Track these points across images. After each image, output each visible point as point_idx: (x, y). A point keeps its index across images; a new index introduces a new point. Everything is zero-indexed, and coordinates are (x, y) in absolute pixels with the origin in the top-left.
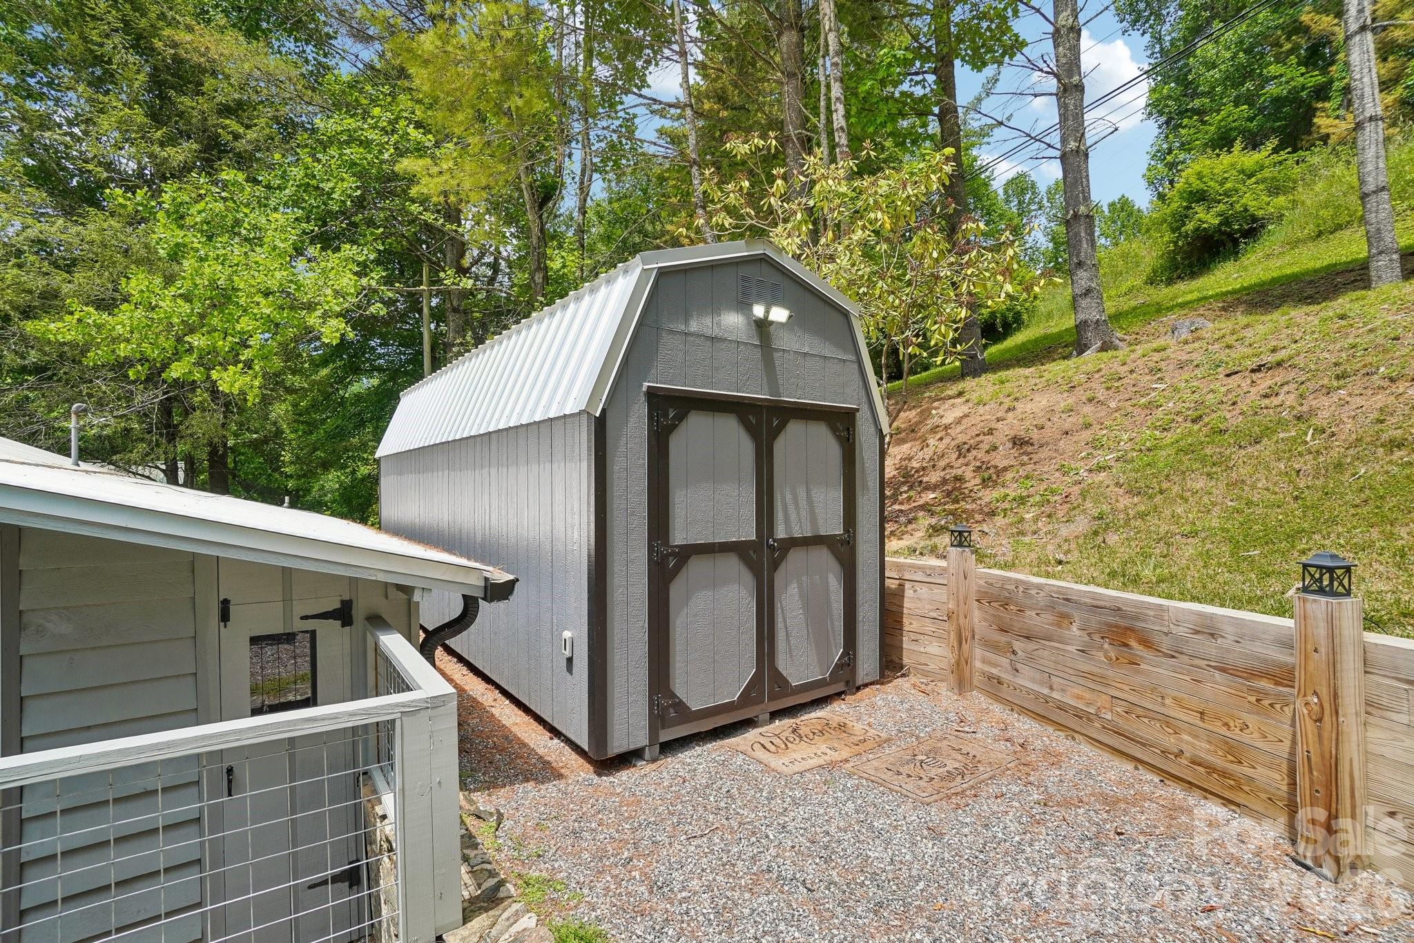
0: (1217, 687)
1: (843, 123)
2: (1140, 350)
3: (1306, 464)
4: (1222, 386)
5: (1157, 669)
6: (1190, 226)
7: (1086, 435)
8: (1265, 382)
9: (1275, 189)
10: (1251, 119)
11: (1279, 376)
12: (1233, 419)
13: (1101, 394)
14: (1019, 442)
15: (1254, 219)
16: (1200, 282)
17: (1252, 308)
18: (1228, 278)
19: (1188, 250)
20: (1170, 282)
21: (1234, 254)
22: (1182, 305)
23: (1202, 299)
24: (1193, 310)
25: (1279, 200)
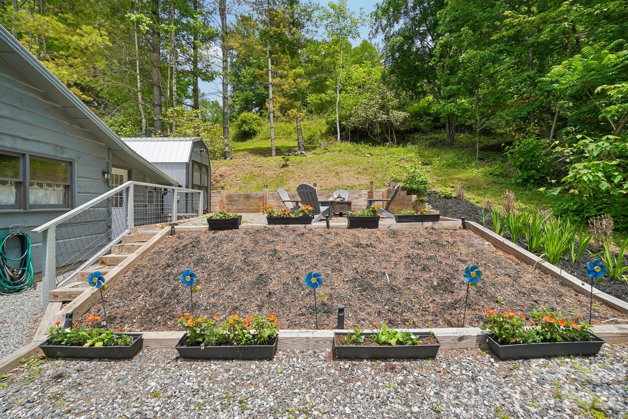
0: (257, 200)
1: (176, 90)
2: (240, 160)
3: (264, 180)
4: (254, 169)
5: (252, 200)
6: (242, 129)
7: (234, 175)
8: (260, 169)
9: (259, 125)
10: (253, 97)
11: (261, 168)
12: (256, 174)
13: (235, 168)
14: (221, 175)
15: (255, 131)
16: (244, 143)
17: (256, 154)
18: (250, 144)
19: (242, 134)
20: (237, 141)
21: (251, 138)
22: (243, 150)
23: (246, 150)
24: (245, 152)
25: (259, 128)
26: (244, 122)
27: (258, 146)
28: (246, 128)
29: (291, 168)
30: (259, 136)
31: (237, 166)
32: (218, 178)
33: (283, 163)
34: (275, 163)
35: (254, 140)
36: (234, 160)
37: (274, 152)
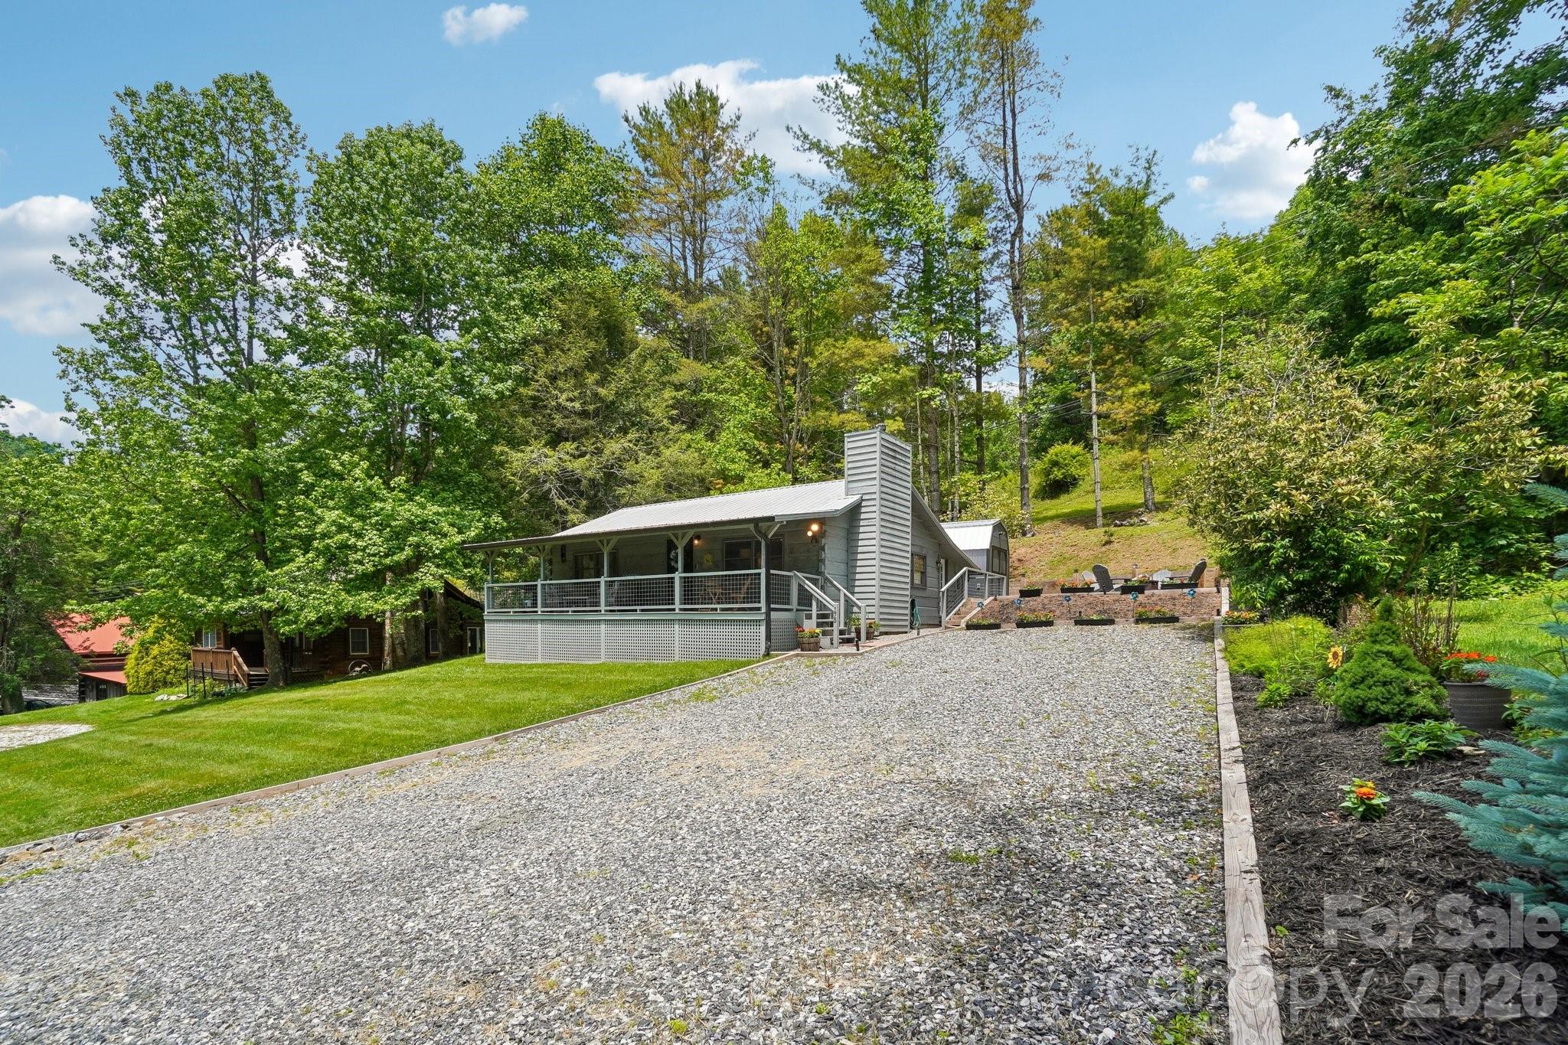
2: (1048, 537)
4: (1066, 549)
6: (1052, 476)
7: (1037, 559)
8: (1073, 549)
9: (1082, 465)
13: (1038, 548)
14: (1020, 559)
15: (1075, 479)
16: (1055, 502)
17: (1072, 524)
18: (1067, 504)
19: (1050, 485)
20: (1043, 499)
21: (1067, 491)
22: (1052, 518)
23: (1057, 517)
24: (1056, 522)
25: (1084, 472)
26: (1055, 464)
27: (1079, 507)
28: (1058, 474)
29: (1115, 546)
30: (1084, 486)
31: (1041, 546)
32: (1016, 564)
33: (1106, 538)
34: (1095, 540)
35: (1073, 495)
36: (1038, 536)
37: (1100, 521)
